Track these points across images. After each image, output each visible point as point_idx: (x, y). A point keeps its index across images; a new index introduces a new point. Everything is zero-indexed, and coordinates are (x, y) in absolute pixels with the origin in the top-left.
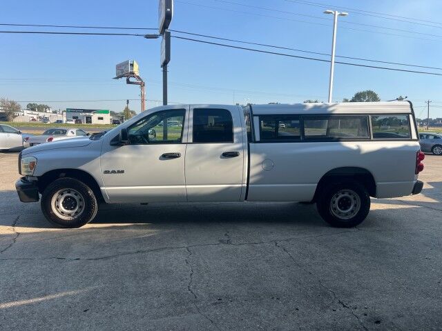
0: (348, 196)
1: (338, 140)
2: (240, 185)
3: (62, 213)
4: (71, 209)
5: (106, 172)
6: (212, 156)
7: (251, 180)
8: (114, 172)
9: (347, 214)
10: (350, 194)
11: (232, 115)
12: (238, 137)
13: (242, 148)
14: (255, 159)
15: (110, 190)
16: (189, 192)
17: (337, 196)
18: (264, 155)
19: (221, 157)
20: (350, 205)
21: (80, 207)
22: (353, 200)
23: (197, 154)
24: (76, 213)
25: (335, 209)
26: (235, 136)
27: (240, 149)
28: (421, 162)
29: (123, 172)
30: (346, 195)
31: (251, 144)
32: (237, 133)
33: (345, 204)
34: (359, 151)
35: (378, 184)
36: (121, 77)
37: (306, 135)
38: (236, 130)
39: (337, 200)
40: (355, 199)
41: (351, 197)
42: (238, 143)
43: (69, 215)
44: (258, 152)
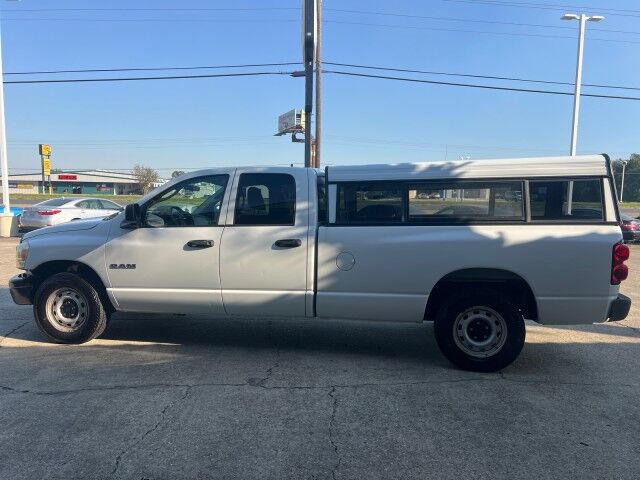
0: (485, 317)
1: (467, 222)
2: (303, 292)
3: (60, 322)
4: (72, 317)
5: (113, 266)
6: (260, 245)
7: (320, 285)
8: (122, 266)
9: (482, 349)
10: (488, 315)
11: (297, 183)
12: (301, 217)
13: (307, 235)
14: (326, 251)
15: (119, 292)
16: (228, 300)
17: (466, 317)
18: (339, 245)
19: (273, 248)
20: (489, 334)
21: (83, 315)
22: (494, 325)
23: (239, 243)
24: (77, 322)
25: (462, 338)
26: (297, 215)
27: (302, 235)
28: (625, 263)
29: (134, 266)
30: (482, 315)
31: (321, 228)
32: (299, 211)
33: (479, 330)
34: (500, 241)
35: (538, 299)
36: (284, 133)
37: (410, 214)
38: (300, 206)
39: (465, 323)
40: (497, 323)
41: (491, 320)
42: (300, 226)
43: (69, 325)
44: (330, 241)
